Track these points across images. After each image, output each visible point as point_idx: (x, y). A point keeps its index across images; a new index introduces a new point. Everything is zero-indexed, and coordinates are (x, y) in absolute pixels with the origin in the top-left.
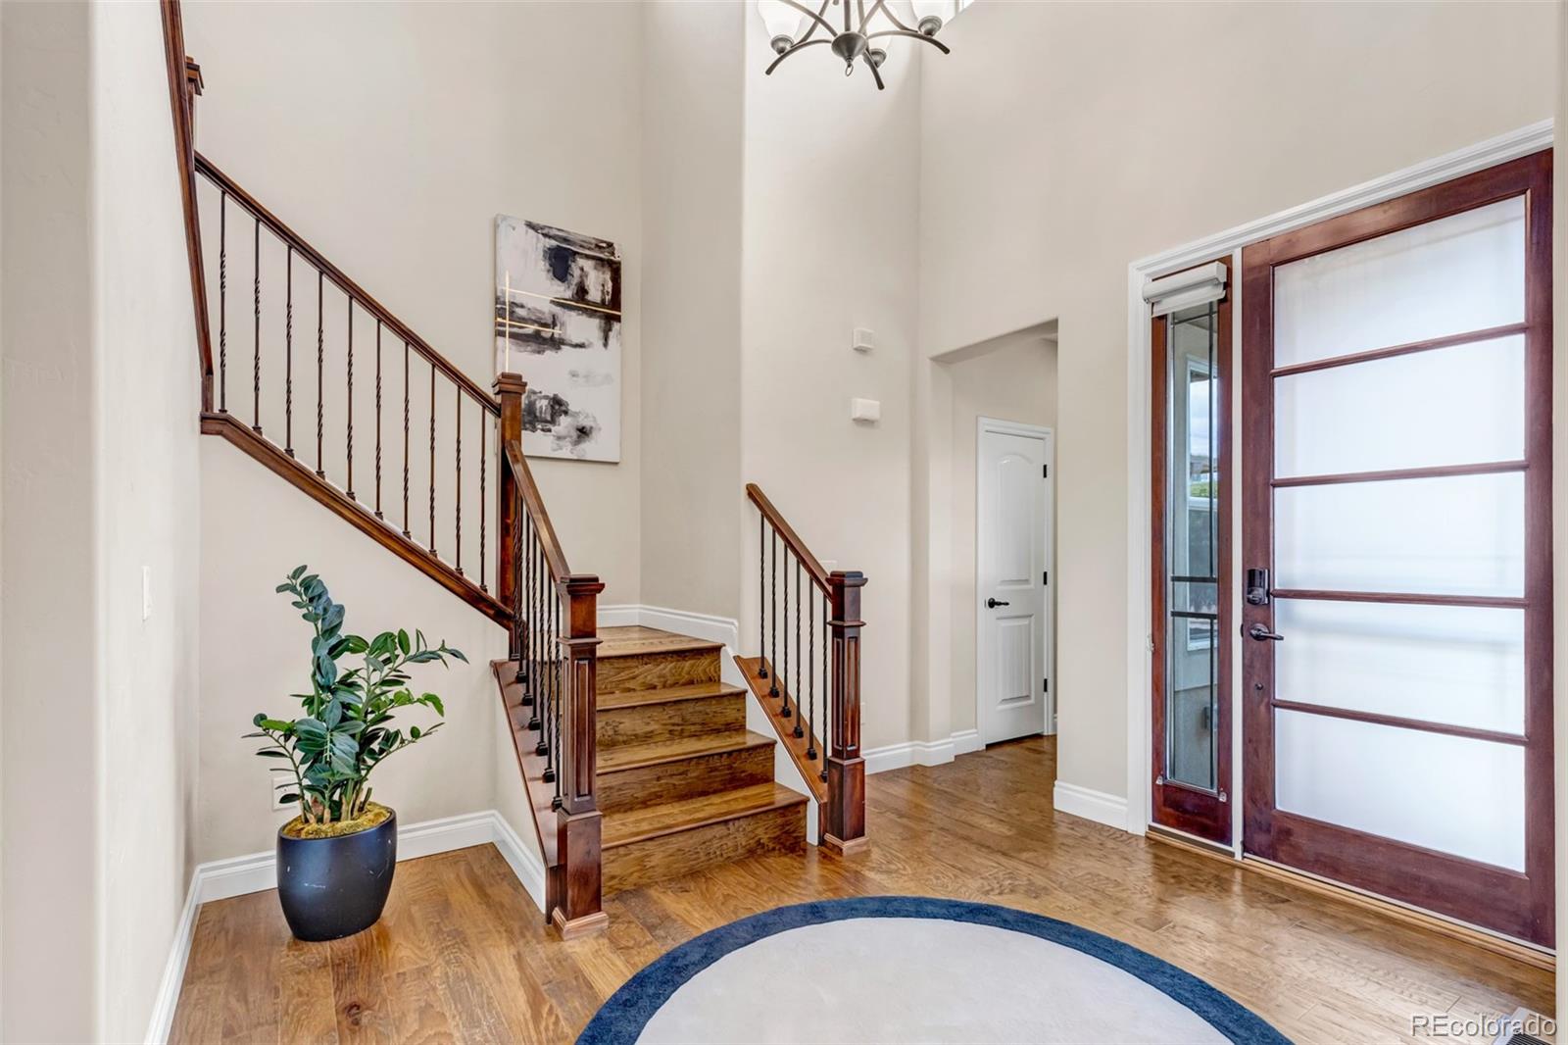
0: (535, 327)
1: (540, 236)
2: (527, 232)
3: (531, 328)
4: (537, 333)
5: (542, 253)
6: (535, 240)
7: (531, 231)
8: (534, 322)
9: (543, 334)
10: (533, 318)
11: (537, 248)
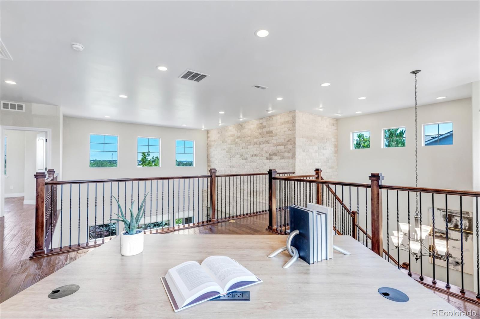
0: (441, 234)
1: (442, 212)
2: (437, 211)
3: (439, 234)
4: (441, 236)
5: (442, 216)
6: (440, 213)
7: (438, 211)
8: (440, 233)
9: (443, 236)
10: (440, 232)
11: (441, 215)
